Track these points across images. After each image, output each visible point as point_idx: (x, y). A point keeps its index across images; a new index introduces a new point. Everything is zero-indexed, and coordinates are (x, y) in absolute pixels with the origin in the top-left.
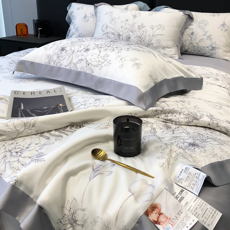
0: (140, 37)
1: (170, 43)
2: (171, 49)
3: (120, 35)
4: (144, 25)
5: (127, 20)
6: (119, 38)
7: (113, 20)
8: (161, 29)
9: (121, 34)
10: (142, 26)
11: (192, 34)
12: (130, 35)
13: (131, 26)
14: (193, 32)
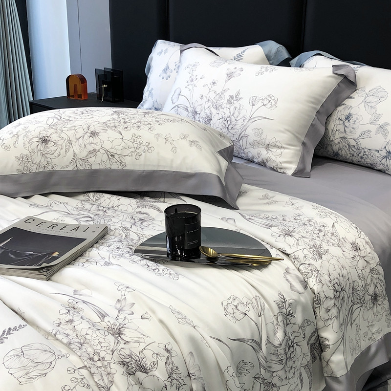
0: (228, 119)
1: (283, 137)
2: (282, 150)
3: (196, 112)
4: (240, 96)
5: (214, 83)
6: (194, 117)
7: (192, 81)
8: (269, 105)
9: (198, 110)
10: (236, 96)
11: (348, 118)
12: (211, 114)
13: (218, 96)
14: (350, 114)
